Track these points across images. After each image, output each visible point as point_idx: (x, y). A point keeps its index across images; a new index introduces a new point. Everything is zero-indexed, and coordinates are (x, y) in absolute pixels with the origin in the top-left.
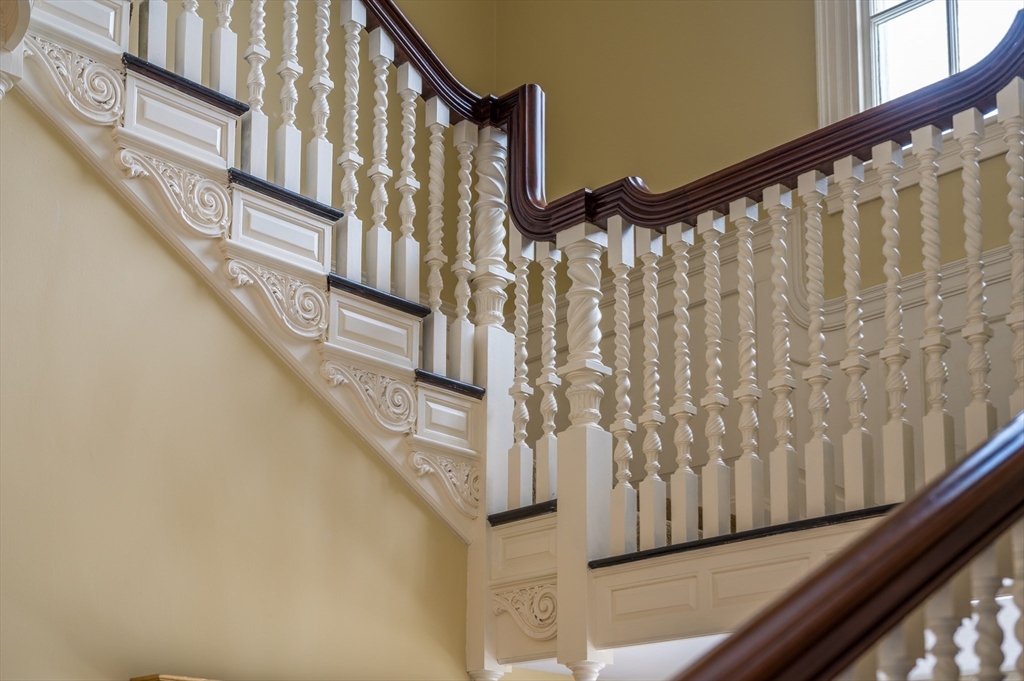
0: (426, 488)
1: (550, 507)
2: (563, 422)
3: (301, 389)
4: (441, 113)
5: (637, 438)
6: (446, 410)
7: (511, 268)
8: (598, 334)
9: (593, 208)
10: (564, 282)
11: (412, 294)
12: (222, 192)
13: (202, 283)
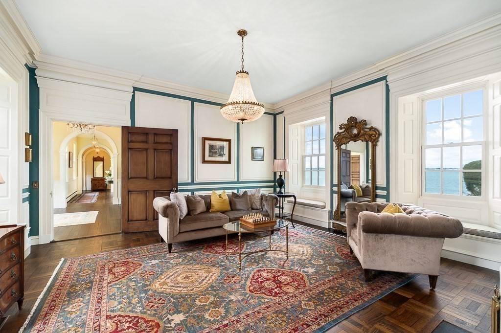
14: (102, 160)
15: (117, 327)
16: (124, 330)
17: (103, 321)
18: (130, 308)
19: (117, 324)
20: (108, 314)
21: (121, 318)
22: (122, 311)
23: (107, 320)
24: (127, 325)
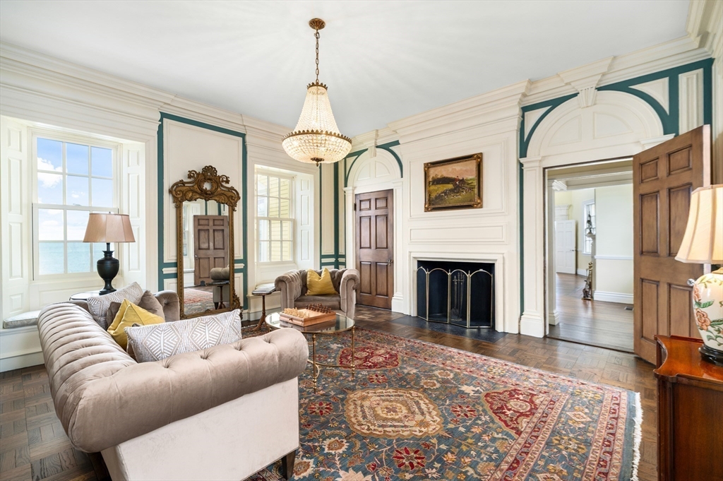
15: (518, 417)
16: (514, 411)
17: (527, 433)
18: (491, 425)
19: (516, 420)
20: (516, 436)
21: (508, 422)
22: (501, 428)
23: (522, 430)
24: (508, 413)
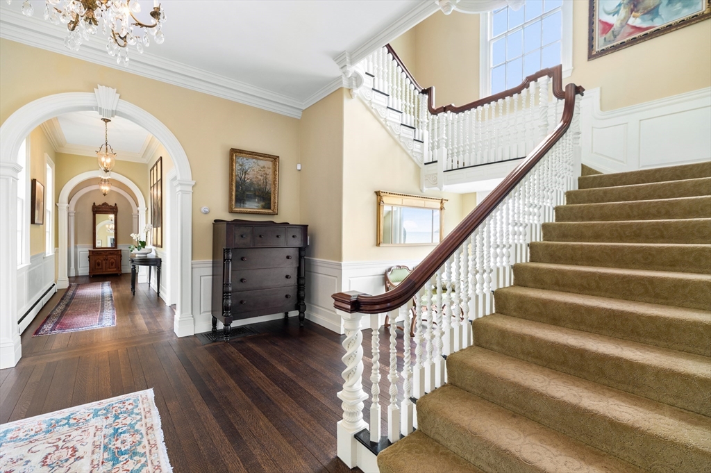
0: (415, 159)
1: (436, 162)
2: (438, 147)
3: (396, 143)
4: (417, 92)
5: (452, 150)
6: (418, 145)
7: (428, 119)
8: (445, 132)
9: (445, 109)
10: (438, 122)
11: (413, 126)
12: (386, 110)
13: (383, 126)
14: (114, 210)
